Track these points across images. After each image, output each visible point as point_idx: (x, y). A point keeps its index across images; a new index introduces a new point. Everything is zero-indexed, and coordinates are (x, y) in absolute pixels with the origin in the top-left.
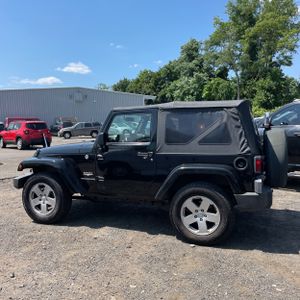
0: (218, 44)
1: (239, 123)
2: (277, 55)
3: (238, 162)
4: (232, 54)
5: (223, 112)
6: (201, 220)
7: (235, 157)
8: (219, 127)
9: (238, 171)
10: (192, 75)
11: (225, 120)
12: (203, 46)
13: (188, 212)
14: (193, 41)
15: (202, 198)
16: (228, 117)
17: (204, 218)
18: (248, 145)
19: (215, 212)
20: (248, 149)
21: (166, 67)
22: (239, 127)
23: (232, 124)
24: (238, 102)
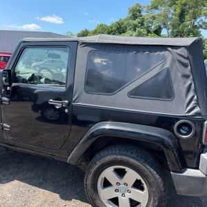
0: (156, 8)
1: (188, 71)
2: (198, 20)
3: (180, 127)
4: (166, 17)
5: (166, 53)
6: (123, 195)
7: (177, 119)
8: (158, 74)
9: (179, 139)
10: (135, 30)
11: (167, 65)
12: (145, 9)
13: (107, 184)
14: (138, 5)
15: (127, 169)
16: (173, 61)
17: (127, 194)
18: (197, 104)
19: (142, 189)
20: (197, 110)
21: (117, 23)
22: (187, 77)
23: (178, 72)
24: (189, 41)
